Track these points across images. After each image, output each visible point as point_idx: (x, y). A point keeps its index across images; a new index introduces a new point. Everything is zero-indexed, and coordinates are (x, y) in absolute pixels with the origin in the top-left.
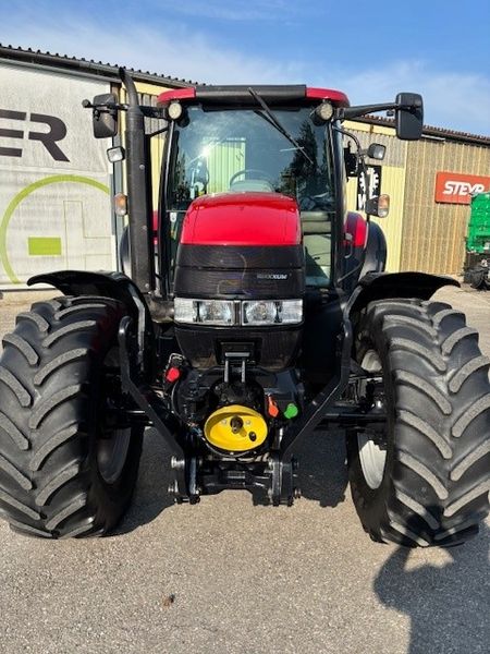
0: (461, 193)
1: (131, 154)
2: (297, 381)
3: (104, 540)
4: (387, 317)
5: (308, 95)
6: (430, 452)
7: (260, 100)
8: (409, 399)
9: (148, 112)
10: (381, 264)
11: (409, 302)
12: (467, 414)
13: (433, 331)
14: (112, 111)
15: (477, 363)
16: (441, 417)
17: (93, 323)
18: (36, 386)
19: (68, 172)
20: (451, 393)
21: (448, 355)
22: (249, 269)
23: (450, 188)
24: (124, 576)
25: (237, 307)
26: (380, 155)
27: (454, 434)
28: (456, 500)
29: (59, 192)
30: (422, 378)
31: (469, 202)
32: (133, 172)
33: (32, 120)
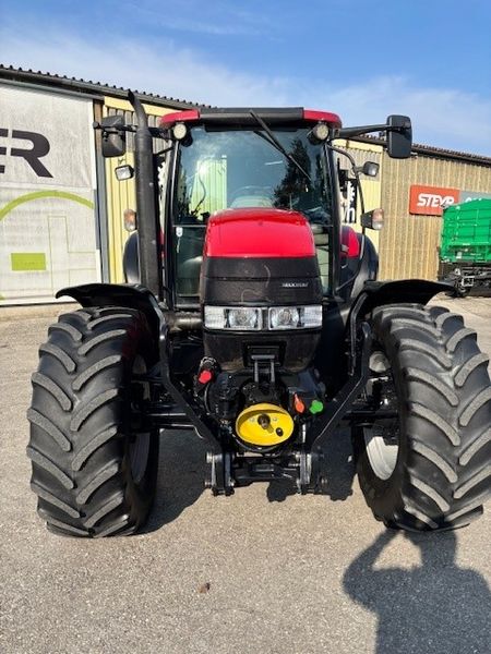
0: (434, 205)
1: (141, 172)
2: (317, 381)
3: (132, 538)
4: (394, 321)
5: (306, 117)
6: (440, 439)
7: (262, 122)
8: (419, 393)
9: (154, 132)
10: (373, 274)
11: (412, 307)
12: (471, 405)
13: (437, 332)
14: (120, 132)
15: (476, 360)
16: (450, 409)
17: (123, 332)
18: (75, 391)
19: (52, 188)
20: (457, 387)
21: (451, 353)
22: (272, 279)
23: (423, 200)
24: (159, 569)
25: (265, 314)
26: (374, 173)
27: (462, 423)
28: (464, 483)
29: (43, 207)
30: (431, 374)
31: (441, 213)
32: (142, 190)
33: (14, 136)
